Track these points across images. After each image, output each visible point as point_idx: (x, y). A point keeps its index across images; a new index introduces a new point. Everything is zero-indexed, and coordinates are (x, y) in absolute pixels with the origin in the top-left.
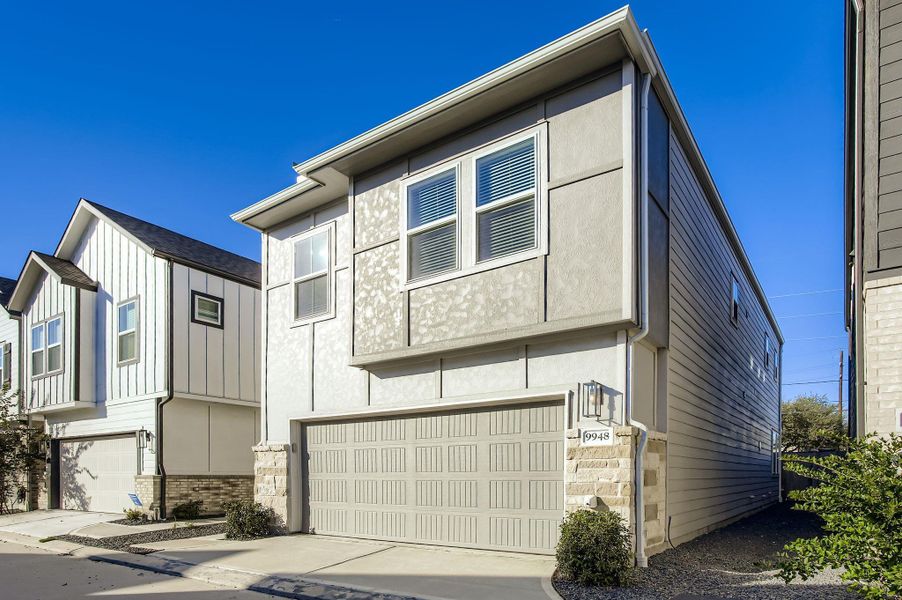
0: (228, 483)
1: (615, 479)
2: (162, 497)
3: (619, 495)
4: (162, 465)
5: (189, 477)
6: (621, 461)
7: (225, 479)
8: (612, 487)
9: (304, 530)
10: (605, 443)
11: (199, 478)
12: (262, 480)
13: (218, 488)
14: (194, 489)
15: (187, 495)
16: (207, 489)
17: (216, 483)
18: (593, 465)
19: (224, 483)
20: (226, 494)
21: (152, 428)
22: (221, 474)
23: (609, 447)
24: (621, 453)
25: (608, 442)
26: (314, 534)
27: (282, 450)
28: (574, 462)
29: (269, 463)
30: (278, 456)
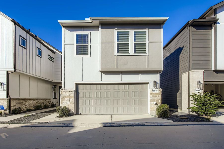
0: (25, 101)
1: (159, 99)
2: (9, 106)
3: (159, 102)
4: (9, 95)
5: (16, 99)
6: (160, 95)
7: (24, 99)
8: (158, 100)
9: (77, 113)
10: (156, 92)
11: (18, 99)
12: (64, 100)
13: (22, 103)
14: (17, 103)
15: (15, 105)
16: (20, 103)
17: (22, 101)
18: (155, 96)
19: (24, 101)
20: (24, 105)
21: (4, 82)
22: (23, 98)
23: (158, 93)
24: (160, 94)
25: (157, 92)
26: (81, 114)
27: (73, 91)
28: (152, 96)
29: (67, 95)
30: (70, 93)
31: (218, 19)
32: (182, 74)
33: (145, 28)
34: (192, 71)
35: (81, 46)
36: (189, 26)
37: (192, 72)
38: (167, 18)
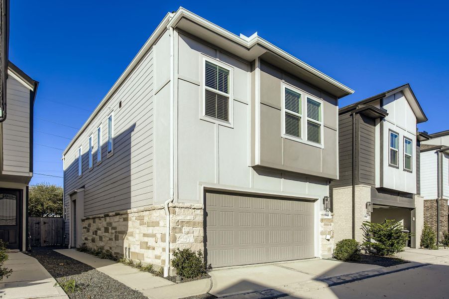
1: (331, 230)
8: (330, 232)
24: (332, 222)
25: (329, 218)
26: (211, 268)
27: (201, 209)
28: (323, 223)
29: (188, 218)
30: (196, 213)
31: (387, 114)
32: (334, 189)
33: (320, 97)
34: (362, 185)
35: (214, 94)
36: (356, 113)
37: (361, 187)
38: (353, 92)
